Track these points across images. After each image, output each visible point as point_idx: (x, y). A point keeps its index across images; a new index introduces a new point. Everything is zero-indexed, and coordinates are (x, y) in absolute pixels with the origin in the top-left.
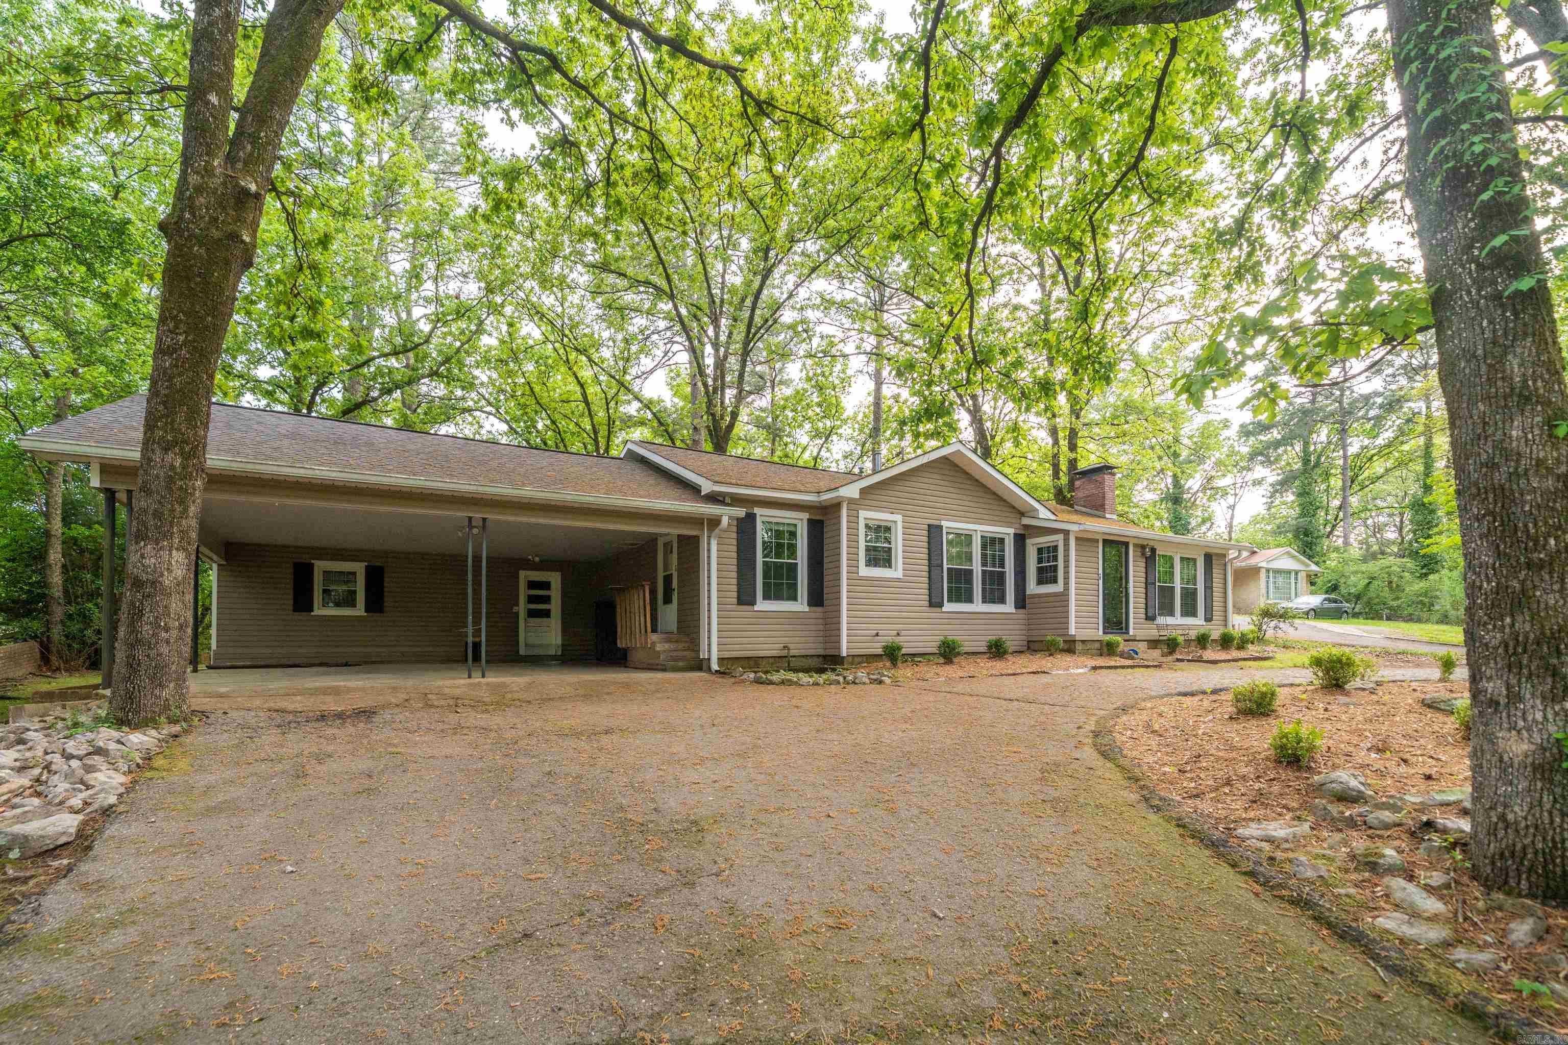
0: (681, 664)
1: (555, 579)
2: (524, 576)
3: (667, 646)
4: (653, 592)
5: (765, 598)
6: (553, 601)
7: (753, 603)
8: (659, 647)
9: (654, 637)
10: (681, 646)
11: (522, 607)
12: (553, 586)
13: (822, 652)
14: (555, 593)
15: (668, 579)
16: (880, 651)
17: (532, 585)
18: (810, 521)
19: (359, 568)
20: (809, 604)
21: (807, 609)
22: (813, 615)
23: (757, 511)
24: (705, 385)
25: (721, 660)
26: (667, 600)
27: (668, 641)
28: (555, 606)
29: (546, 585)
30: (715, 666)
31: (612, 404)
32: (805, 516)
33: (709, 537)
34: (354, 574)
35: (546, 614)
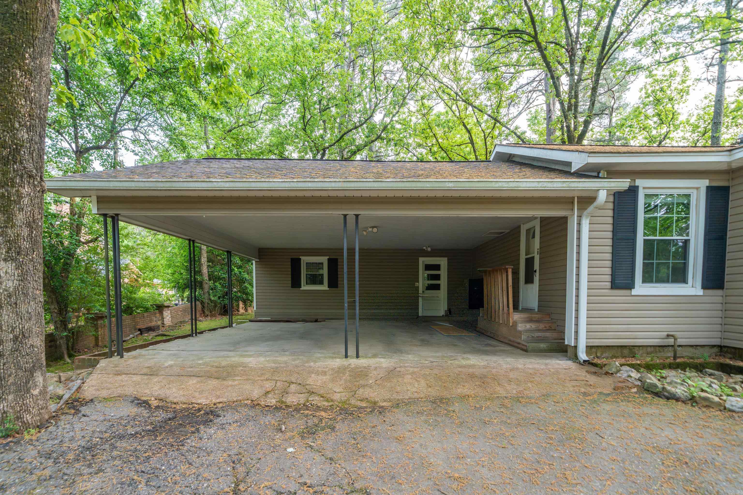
0: (543, 346)
1: (443, 262)
2: (423, 261)
3: (528, 326)
4: (516, 273)
5: (644, 281)
6: (442, 277)
7: (630, 286)
8: (521, 327)
9: (516, 317)
10: (542, 326)
11: (422, 283)
12: (442, 268)
13: (717, 342)
14: (444, 273)
15: (530, 262)
17: (428, 267)
18: (710, 189)
19: (324, 260)
20: (704, 287)
21: (700, 292)
22: (706, 299)
23: (639, 182)
24: (562, 104)
25: (589, 348)
26: (529, 280)
27: (530, 320)
28: (443, 282)
29: (437, 267)
30: (583, 356)
31: (489, 139)
32: (704, 183)
33: (580, 217)
34: (322, 264)
35: (437, 287)
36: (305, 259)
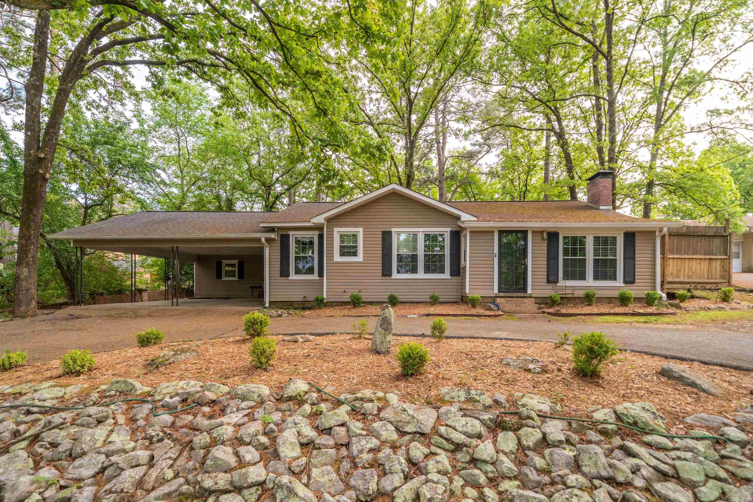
5: (296, 273)
7: (288, 276)
16: (349, 300)
18: (319, 235)
19: (236, 262)
21: (318, 278)
22: (320, 281)
23: (291, 233)
25: (272, 302)
30: (267, 305)
32: (317, 233)
34: (235, 264)
36: (225, 262)
